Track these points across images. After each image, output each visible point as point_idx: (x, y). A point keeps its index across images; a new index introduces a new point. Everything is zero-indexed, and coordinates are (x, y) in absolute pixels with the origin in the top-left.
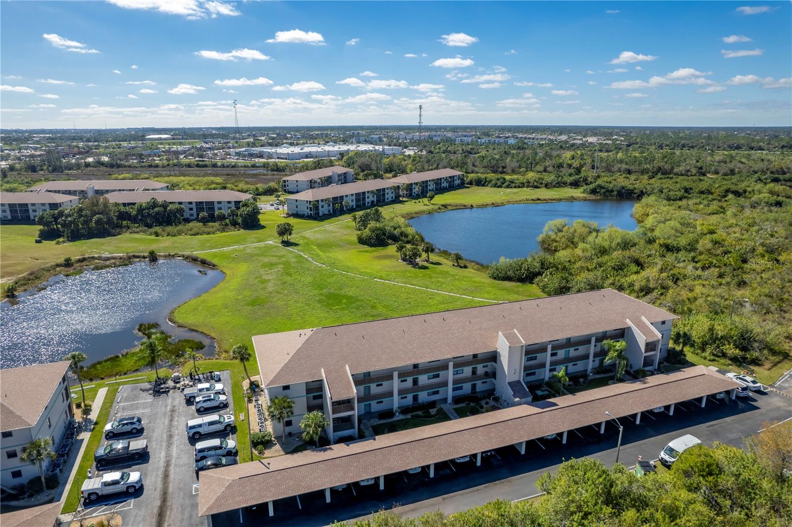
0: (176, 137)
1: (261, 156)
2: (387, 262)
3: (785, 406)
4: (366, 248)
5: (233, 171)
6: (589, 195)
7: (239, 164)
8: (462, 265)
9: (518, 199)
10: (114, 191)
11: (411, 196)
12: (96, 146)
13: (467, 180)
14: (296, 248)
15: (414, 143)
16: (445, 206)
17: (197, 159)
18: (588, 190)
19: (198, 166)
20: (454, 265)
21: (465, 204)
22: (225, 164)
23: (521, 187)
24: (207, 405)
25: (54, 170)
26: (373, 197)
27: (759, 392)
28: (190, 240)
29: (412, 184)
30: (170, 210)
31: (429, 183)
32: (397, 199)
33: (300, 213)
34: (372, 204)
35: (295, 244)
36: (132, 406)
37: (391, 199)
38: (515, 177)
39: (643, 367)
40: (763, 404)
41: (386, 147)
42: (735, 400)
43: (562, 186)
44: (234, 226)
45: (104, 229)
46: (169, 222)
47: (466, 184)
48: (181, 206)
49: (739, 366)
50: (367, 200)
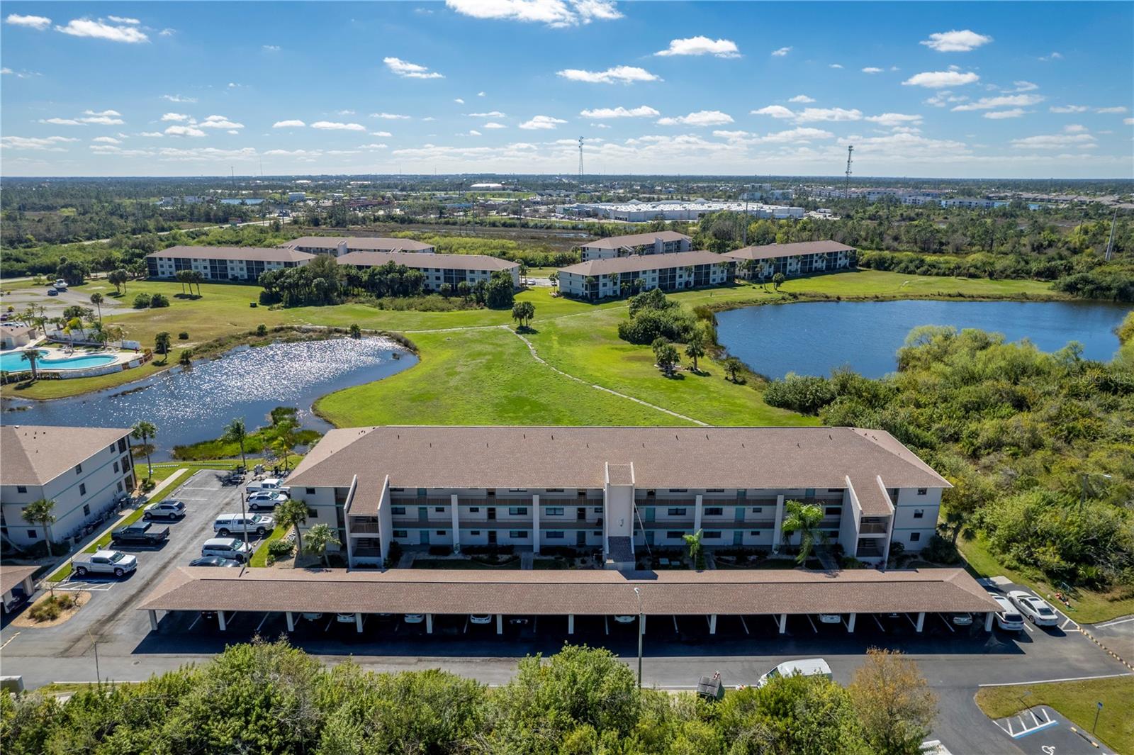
0: (506, 187)
1: (595, 214)
2: (636, 366)
3: (1077, 660)
4: (627, 344)
5: (543, 233)
6: (1061, 294)
7: (557, 225)
8: (740, 380)
9: (929, 292)
10: (355, 250)
11: (755, 278)
12: (405, 196)
13: (863, 259)
14: (530, 336)
15: (830, 202)
16: (794, 296)
17: (512, 216)
18: (1061, 286)
19: (504, 225)
20: (726, 378)
21: (829, 295)
22: (539, 225)
23: (948, 275)
24: (261, 503)
25: (338, 224)
26: (689, 276)
27: (1052, 630)
28: (414, 316)
29: (757, 261)
30: (407, 277)
31: (789, 261)
32: (730, 282)
33: (573, 292)
34: (687, 287)
35: (534, 332)
36: (194, 491)
37: (720, 281)
38: (942, 259)
39: (858, 556)
40: (1039, 648)
41: (779, 207)
42: (989, 632)
43: (1023, 277)
44: (478, 303)
45: (325, 296)
46: (406, 294)
47: (860, 266)
48: (422, 273)
49: (1056, 586)
50: (678, 280)
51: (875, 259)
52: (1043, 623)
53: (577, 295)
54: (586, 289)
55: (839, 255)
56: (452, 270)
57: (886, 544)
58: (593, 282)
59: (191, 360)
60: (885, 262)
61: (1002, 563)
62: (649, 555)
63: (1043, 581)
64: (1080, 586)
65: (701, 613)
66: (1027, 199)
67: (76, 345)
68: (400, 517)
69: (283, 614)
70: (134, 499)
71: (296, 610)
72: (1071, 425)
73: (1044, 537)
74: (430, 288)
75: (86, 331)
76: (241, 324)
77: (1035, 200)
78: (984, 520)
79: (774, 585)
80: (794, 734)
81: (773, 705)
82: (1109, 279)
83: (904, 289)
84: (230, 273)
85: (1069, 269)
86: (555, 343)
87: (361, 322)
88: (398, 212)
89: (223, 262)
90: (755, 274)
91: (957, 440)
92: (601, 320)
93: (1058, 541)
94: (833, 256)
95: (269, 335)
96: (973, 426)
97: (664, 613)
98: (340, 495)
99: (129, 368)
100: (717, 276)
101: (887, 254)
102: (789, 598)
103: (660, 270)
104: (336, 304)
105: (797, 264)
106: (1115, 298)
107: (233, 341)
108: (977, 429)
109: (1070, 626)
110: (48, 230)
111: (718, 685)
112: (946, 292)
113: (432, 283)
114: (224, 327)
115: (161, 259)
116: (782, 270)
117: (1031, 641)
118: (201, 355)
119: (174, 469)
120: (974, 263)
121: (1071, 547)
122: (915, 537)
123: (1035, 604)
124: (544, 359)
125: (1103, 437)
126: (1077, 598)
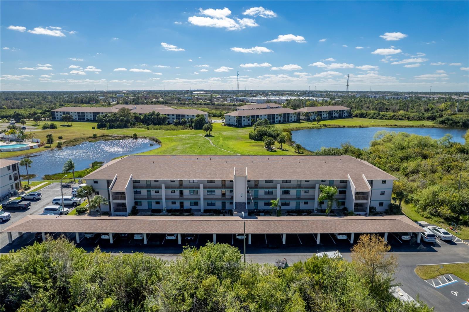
0: (207, 93)
5: (221, 107)
6: (439, 125)
8: (301, 152)
9: (382, 124)
13: (354, 114)
16: (325, 125)
17: (208, 102)
18: (438, 122)
20: (295, 152)
21: (340, 125)
26: (281, 118)
27: (450, 242)
28: (162, 132)
29: (310, 112)
30: (160, 117)
31: (323, 113)
32: (298, 121)
33: (231, 123)
34: (280, 122)
35: (212, 136)
36: (48, 190)
37: (294, 121)
38: (387, 113)
39: (354, 212)
40: (444, 250)
41: (319, 98)
42: (419, 243)
43: (422, 120)
44: (190, 127)
45: (124, 125)
46: (159, 124)
47: (353, 116)
48: (167, 116)
49: (449, 225)
50: (276, 120)
51: (359, 114)
52: (445, 239)
53: (233, 124)
54: (236, 122)
55: (344, 112)
56: (179, 115)
57: (368, 206)
58: (239, 119)
59: (61, 146)
60: (364, 115)
61: (423, 216)
62: (255, 213)
63: (443, 223)
64: (461, 225)
65: (278, 233)
66: (421, 97)
67: (12, 141)
68: (138, 196)
69: (74, 233)
70: (19, 193)
71: (80, 232)
72: (449, 164)
73: (442, 203)
74: (170, 123)
75: (17, 135)
76: (87, 134)
77: (424, 97)
78: (413, 199)
79: (314, 221)
80: (323, 282)
81: (312, 268)
82: (458, 119)
83: (372, 124)
84: (86, 118)
85: (441, 116)
86: (221, 140)
87: (138, 134)
88: (161, 99)
89: (83, 113)
90: (308, 118)
91: (398, 171)
92: (242, 133)
93: (449, 205)
94: (341, 112)
95: (98, 138)
96: (405, 165)
97: (260, 233)
98: (109, 182)
99: (33, 148)
100: (293, 118)
101: (364, 112)
102: (321, 226)
103: (268, 115)
104: (129, 128)
105: (326, 114)
106: (462, 126)
107: (82, 140)
108: (407, 166)
109: (458, 240)
110: (13, 104)
111: (285, 263)
112: (389, 124)
113: (171, 120)
114: (79, 135)
115: (57, 112)
116: (320, 116)
117: (440, 247)
118: (67, 144)
119: (42, 182)
120: (401, 114)
121: (455, 207)
122: (381, 204)
123: (441, 230)
124: (216, 145)
125: (464, 170)
126: (460, 230)
